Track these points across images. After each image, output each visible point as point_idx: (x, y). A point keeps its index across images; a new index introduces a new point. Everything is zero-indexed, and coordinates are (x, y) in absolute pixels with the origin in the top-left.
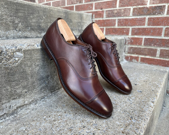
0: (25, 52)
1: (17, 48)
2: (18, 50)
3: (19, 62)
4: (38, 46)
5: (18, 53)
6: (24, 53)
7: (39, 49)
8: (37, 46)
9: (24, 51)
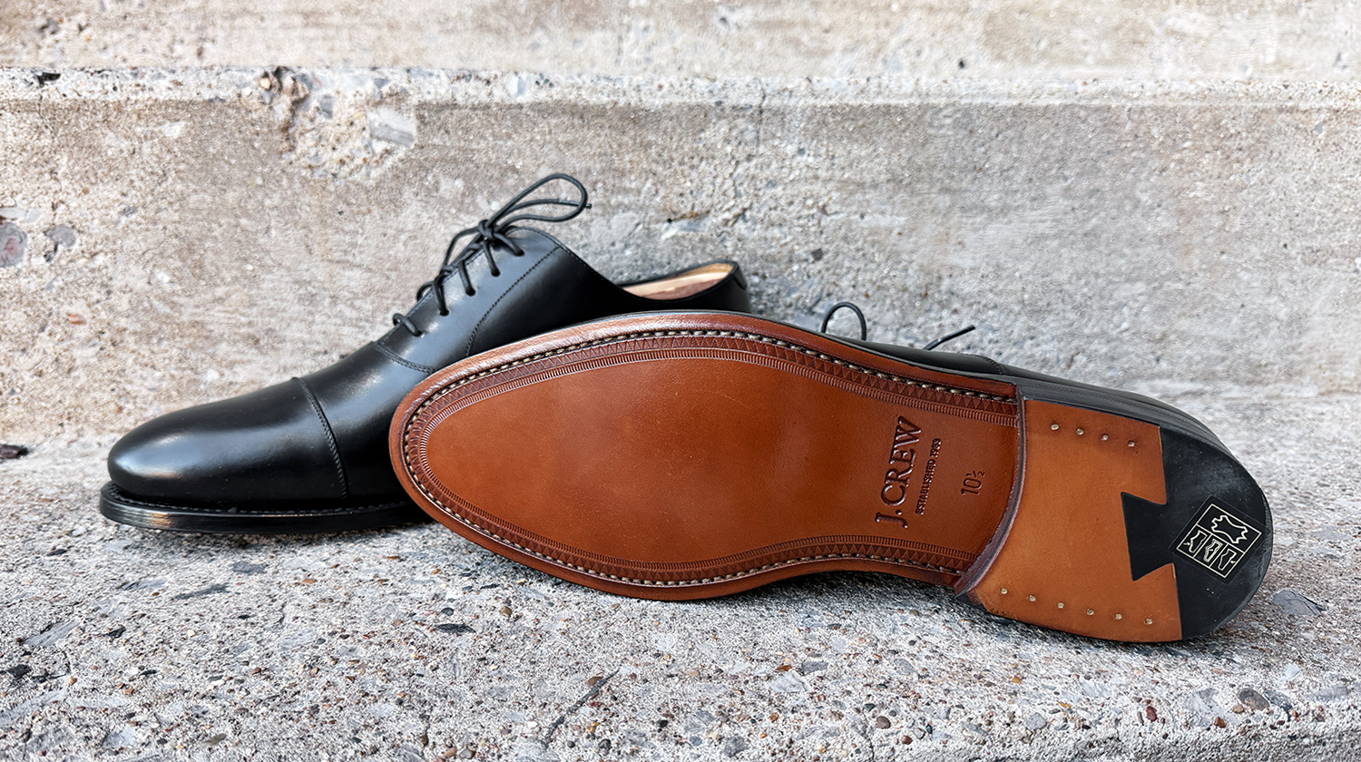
0: (430, 114)
1: (385, 89)
2: (391, 95)
3: (389, 162)
4: (521, 91)
5: (385, 116)
6: (421, 118)
7: (520, 106)
8: (513, 89)
9: (422, 106)
